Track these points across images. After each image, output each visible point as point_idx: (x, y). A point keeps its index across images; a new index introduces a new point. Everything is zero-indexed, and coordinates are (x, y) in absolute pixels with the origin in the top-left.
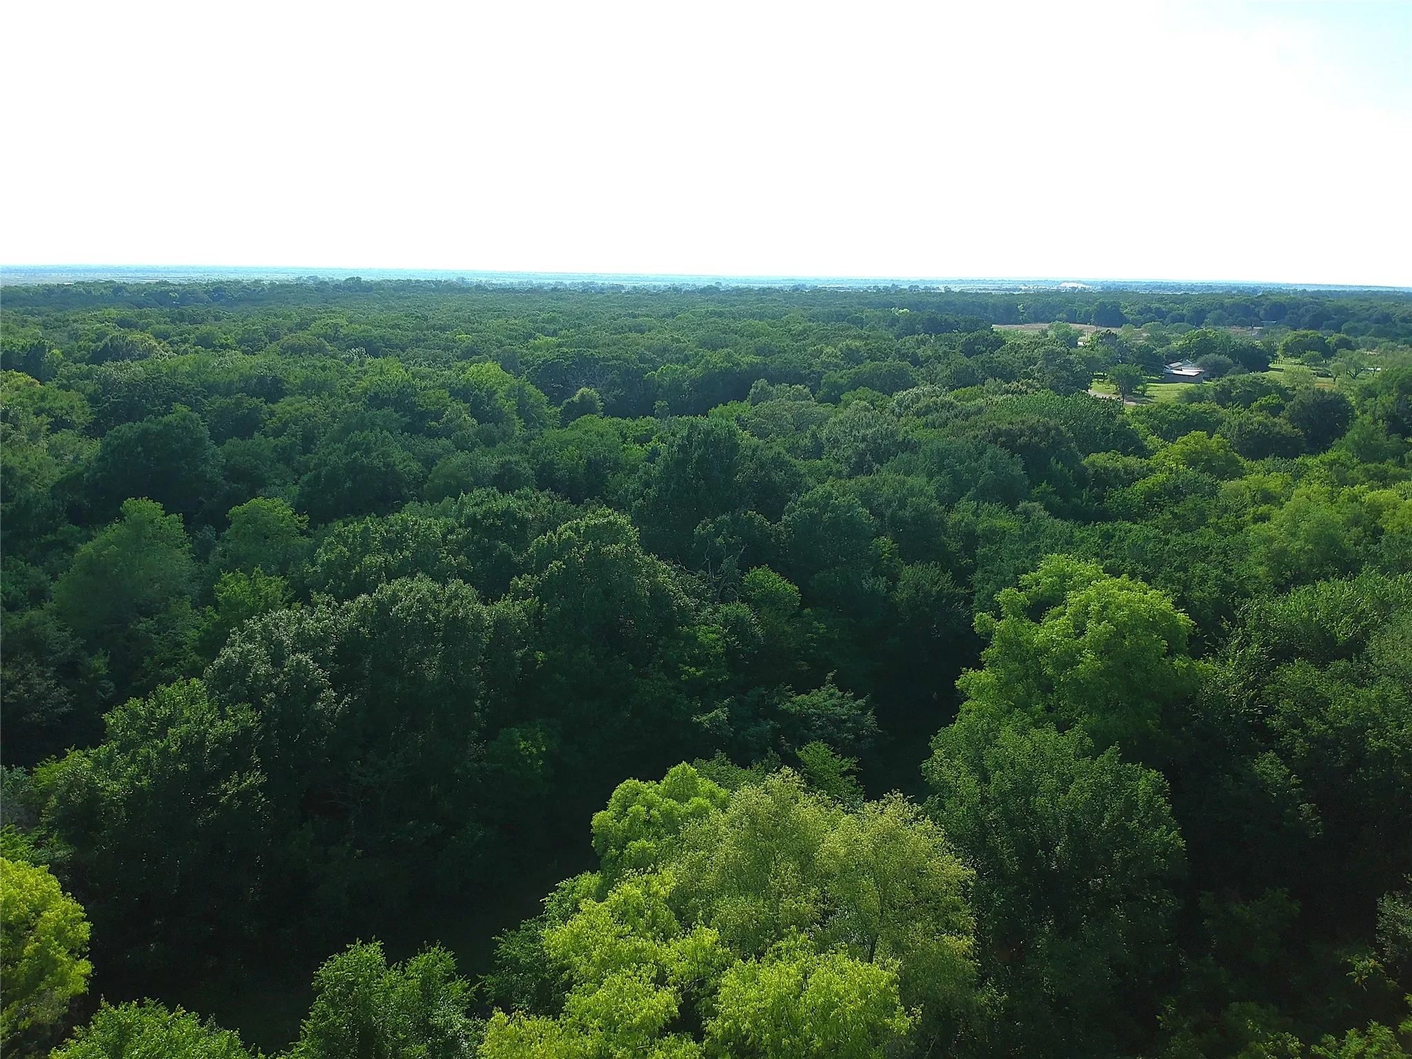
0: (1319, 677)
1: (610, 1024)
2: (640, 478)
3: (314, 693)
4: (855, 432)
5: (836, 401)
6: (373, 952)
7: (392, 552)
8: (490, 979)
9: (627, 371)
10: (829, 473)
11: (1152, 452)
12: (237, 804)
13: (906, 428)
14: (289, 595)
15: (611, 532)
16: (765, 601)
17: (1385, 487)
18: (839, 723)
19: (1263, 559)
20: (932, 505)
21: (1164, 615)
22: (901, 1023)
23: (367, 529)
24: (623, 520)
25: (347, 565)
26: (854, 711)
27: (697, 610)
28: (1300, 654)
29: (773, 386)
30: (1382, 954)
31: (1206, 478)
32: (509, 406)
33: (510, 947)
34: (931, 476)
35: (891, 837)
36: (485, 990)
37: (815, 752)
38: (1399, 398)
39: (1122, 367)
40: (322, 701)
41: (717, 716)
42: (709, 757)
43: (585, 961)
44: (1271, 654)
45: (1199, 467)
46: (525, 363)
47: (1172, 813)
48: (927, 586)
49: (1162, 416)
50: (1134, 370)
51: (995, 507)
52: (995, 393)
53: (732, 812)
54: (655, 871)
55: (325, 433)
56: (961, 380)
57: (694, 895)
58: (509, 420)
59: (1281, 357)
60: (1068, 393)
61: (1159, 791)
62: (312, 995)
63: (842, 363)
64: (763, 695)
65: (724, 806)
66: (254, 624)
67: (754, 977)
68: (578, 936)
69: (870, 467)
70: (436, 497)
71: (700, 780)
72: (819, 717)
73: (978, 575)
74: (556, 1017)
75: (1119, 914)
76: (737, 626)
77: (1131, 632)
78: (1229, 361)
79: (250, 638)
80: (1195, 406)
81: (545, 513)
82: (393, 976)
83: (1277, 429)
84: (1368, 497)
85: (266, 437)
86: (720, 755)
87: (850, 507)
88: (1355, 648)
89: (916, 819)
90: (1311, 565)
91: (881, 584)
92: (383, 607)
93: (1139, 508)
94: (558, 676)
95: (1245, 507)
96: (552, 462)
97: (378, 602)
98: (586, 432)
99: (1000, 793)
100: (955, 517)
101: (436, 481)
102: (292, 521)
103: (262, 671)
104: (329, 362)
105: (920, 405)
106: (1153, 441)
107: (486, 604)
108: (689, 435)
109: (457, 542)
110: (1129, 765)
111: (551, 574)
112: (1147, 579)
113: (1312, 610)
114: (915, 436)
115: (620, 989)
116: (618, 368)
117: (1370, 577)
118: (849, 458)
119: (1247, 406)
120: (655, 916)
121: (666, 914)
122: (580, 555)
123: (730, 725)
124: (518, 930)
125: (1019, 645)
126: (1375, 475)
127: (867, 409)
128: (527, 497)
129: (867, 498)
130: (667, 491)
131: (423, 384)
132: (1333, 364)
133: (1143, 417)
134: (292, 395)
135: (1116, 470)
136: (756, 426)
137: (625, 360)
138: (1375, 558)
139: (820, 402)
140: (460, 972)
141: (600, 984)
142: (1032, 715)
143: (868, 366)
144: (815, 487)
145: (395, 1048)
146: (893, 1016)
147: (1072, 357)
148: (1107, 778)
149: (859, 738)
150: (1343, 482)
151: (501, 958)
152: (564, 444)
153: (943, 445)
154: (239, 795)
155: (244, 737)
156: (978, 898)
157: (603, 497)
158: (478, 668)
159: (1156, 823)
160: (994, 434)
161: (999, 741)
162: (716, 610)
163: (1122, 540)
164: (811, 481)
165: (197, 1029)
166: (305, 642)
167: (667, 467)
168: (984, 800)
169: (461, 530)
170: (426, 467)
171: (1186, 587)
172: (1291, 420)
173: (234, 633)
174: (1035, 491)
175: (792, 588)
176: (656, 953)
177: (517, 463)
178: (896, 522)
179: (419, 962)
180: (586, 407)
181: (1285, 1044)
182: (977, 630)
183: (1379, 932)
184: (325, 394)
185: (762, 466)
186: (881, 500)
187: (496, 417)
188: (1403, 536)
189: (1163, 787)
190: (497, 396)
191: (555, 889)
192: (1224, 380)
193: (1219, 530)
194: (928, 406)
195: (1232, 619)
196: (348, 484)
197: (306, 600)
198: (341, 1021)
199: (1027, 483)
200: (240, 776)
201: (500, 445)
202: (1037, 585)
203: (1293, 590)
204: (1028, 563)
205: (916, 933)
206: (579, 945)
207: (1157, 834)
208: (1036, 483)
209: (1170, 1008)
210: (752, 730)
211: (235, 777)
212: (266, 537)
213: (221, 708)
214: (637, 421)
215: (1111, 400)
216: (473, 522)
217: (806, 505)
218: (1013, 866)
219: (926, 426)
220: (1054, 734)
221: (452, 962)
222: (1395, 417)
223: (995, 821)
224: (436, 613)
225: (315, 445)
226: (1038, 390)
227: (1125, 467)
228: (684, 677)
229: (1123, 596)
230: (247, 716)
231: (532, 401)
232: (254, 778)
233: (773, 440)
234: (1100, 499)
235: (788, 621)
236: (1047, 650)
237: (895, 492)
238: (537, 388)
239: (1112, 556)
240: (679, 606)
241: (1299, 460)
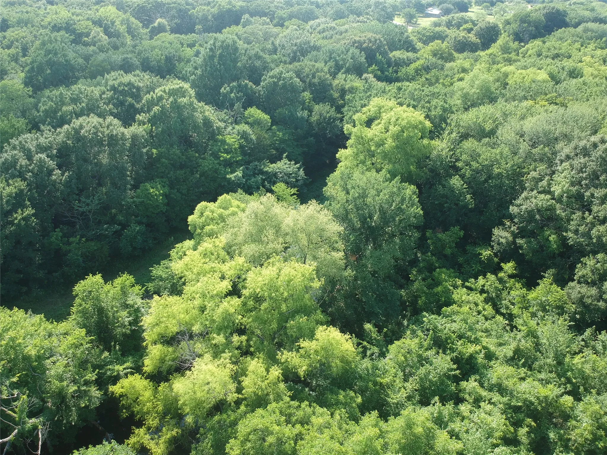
0: (478, 145)
1: (204, 296)
2: (192, 65)
3: (50, 172)
4: (291, 42)
5: (282, 25)
6: (98, 278)
7: (76, 104)
8: (150, 284)
9: (180, 10)
10: (281, 62)
11: (419, 50)
12: (23, 223)
13: (314, 39)
14: (30, 126)
15: (181, 92)
16: (255, 123)
17: (510, 65)
18: (289, 175)
19: (460, 97)
20: (327, 77)
21: (420, 122)
22: (317, 284)
23: (61, 93)
24: (186, 86)
25: (55, 112)
26: (295, 170)
27: (225, 128)
28: (471, 136)
29: (252, 18)
30: (493, 249)
31: (440, 62)
32: (122, 29)
33: (157, 271)
34: (326, 63)
35: (311, 217)
36: (149, 289)
37: (280, 187)
38: (520, 25)
39: (407, 10)
40: (55, 175)
41: (237, 175)
42: (235, 192)
43: (191, 273)
44: (460, 137)
45: (437, 57)
46: (128, 6)
47: (419, 202)
48: (325, 114)
49: (424, 34)
50: (413, 11)
51: (353, 77)
52: (353, 22)
53: (247, 212)
54: (217, 237)
55: (32, 46)
56: (339, 15)
57: (234, 245)
58: (124, 36)
59: (474, 6)
60: (384, 22)
61: (414, 193)
62: (74, 298)
63: (284, 6)
64: (257, 165)
65: (243, 211)
66: (13, 141)
67: (260, 274)
68: (187, 265)
69: (299, 59)
70: (93, 76)
71: (233, 201)
72: (281, 173)
73: (346, 108)
74: (180, 296)
75: (397, 240)
76: (244, 135)
77: (407, 130)
78: (453, 7)
79: (14, 148)
80: (437, 29)
81: (148, 83)
82: (108, 287)
83: (470, 39)
84: (504, 69)
85: (4, 49)
86: (240, 191)
87: (291, 78)
88: (492, 133)
89: (321, 210)
90: (478, 99)
91: (306, 113)
92: (77, 131)
93: (413, 76)
94: (164, 160)
95: (455, 74)
96: (148, 58)
97: (74, 128)
98: (163, 42)
99: (353, 198)
100: (336, 82)
101: (92, 68)
102: (24, 91)
103: (23, 163)
104: (29, 9)
105: (320, 28)
106: (419, 45)
107: (126, 128)
108: (214, 43)
109: (107, 98)
110: (403, 184)
111: (155, 113)
112: (414, 107)
113: (477, 118)
114: (318, 43)
115: (207, 282)
116: (176, 8)
117: (501, 103)
118: (289, 54)
119: (458, 29)
120: (218, 255)
121: (223, 253)
122: (167, 103)
123: (243, 178)
124: (160, 265)
125: (362, 138)
126: (507, 60)
127: (296, 30)
128: (138, 76)
129: (298, 74)
130: (206, 71)
131: (78, 19)
132: (495, 9)
133: (415, 34)
134: (13, 27)
135: (404, 59)
136: (245, 38)
137: (179, 4)
138: (504, 96)
139: (275, 26)
140: (137, 283)
141: (198, 281)
142: (366, 166)
143: (296, 8)
144: (274, 68)
145: (113, 314)
146: (313, 282)
147: (386, 5)
148: (395, 190)
149: (297, 181)
150: (494, 63)
151: (154, 276)
152: (153, 48)
153: (331, 47)
154: (23, 219)
155: (20, 194)
156: (345, 238)
157: (175, 75)
158: (126, 157)
159: (412, 205)
160: (353, 42)
161: (354, 178)
162: (234, 128)
163: (405, 90)
164: (272, 65)
165: (25, 315)
166: (41, 149)
167: (205, 59)
168: (347, 201)
169: (108, 93)
170: (86, 61)
171: (430, 110)
172: (476, 35)
173: (6, 146)
174: (370, 69)
175: (267, 117)
176: (220, 268)
177: (131, 59)
178: (311, 85)
179: (118, 281)
180: (161, 29)
181: (456, 282)
182: (345, 132)
183: (492, 241)
184: (29, 25)
185: (250, 58)
186: (305, 74)
187: (117, 35)
188: (516, 86)
189: (415, 192)
190: (116, 24)
191: (174, 248)
192: (450, 17)
193: (444, 85)
194: (324, 29)
195: (447, 124)
196: (49, 71)
197: (38, 129)
198: (88, 306)
199: (367, 65)
200: (22, 210)
201: (121, 49)
202: (369, 112)
203: (470, 110)
204: (366, 102)
205: (321, 253)
206: (188, 267)
207: (412, 210)
208: (370, 65)
209: (414, 273)
210: (253, 180)
211: (20, 211)
212: (13, 100)
213: (7, 181)
214: (188, 36)
215: (403, 26)
216: (114, 88)
217: (272, 77)
218: (358, 225)
219: (323, 38)
220: (375, 173)
221: (133, 280)
222: (517, 34)
223: (351, 209)
224: (103, 133)
225: (28, 52)
226: (371, 21)
227: (407, 58)
228: (222, 159)
229: (405, 115)
230: (21, 184)
231: (134, 26)
232: (29, 211)
233: (254, 46)
234: (396, 72)
235: (266, 132)
236: (373, 139)
237: (311, 70)
238: (136, 19)
239: (401, 98)
240: (216, 127)
241: (477, 54)
